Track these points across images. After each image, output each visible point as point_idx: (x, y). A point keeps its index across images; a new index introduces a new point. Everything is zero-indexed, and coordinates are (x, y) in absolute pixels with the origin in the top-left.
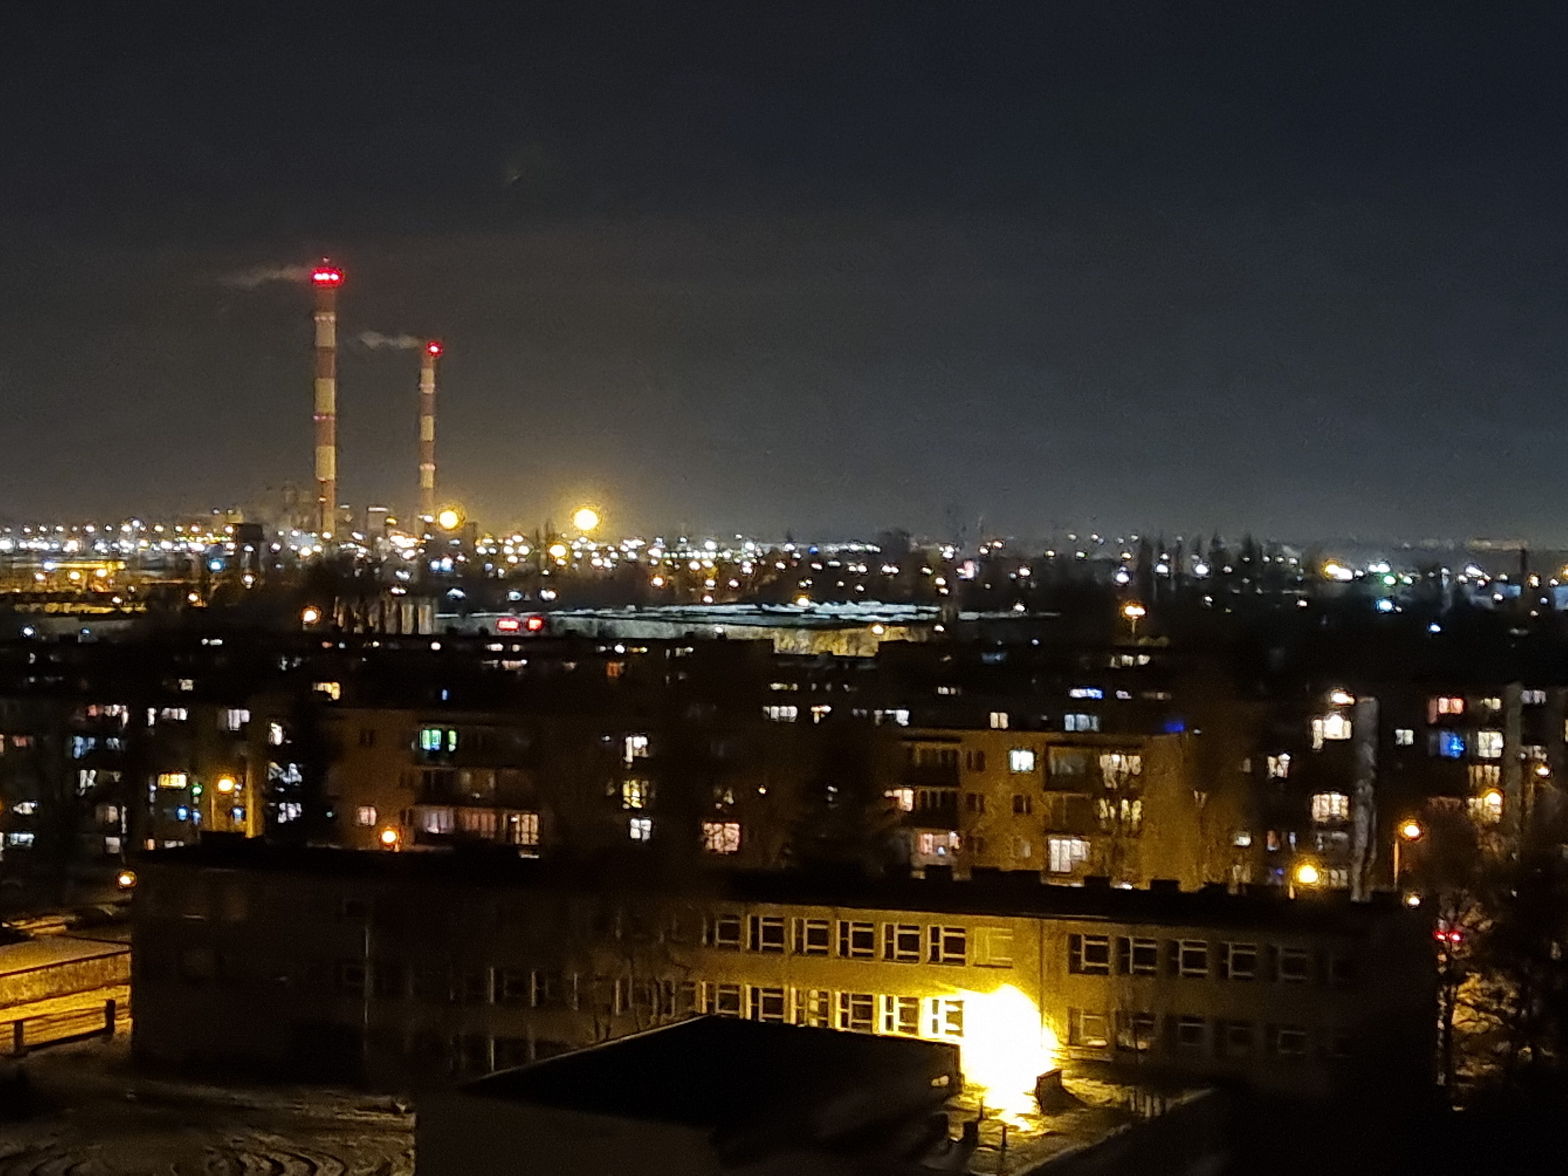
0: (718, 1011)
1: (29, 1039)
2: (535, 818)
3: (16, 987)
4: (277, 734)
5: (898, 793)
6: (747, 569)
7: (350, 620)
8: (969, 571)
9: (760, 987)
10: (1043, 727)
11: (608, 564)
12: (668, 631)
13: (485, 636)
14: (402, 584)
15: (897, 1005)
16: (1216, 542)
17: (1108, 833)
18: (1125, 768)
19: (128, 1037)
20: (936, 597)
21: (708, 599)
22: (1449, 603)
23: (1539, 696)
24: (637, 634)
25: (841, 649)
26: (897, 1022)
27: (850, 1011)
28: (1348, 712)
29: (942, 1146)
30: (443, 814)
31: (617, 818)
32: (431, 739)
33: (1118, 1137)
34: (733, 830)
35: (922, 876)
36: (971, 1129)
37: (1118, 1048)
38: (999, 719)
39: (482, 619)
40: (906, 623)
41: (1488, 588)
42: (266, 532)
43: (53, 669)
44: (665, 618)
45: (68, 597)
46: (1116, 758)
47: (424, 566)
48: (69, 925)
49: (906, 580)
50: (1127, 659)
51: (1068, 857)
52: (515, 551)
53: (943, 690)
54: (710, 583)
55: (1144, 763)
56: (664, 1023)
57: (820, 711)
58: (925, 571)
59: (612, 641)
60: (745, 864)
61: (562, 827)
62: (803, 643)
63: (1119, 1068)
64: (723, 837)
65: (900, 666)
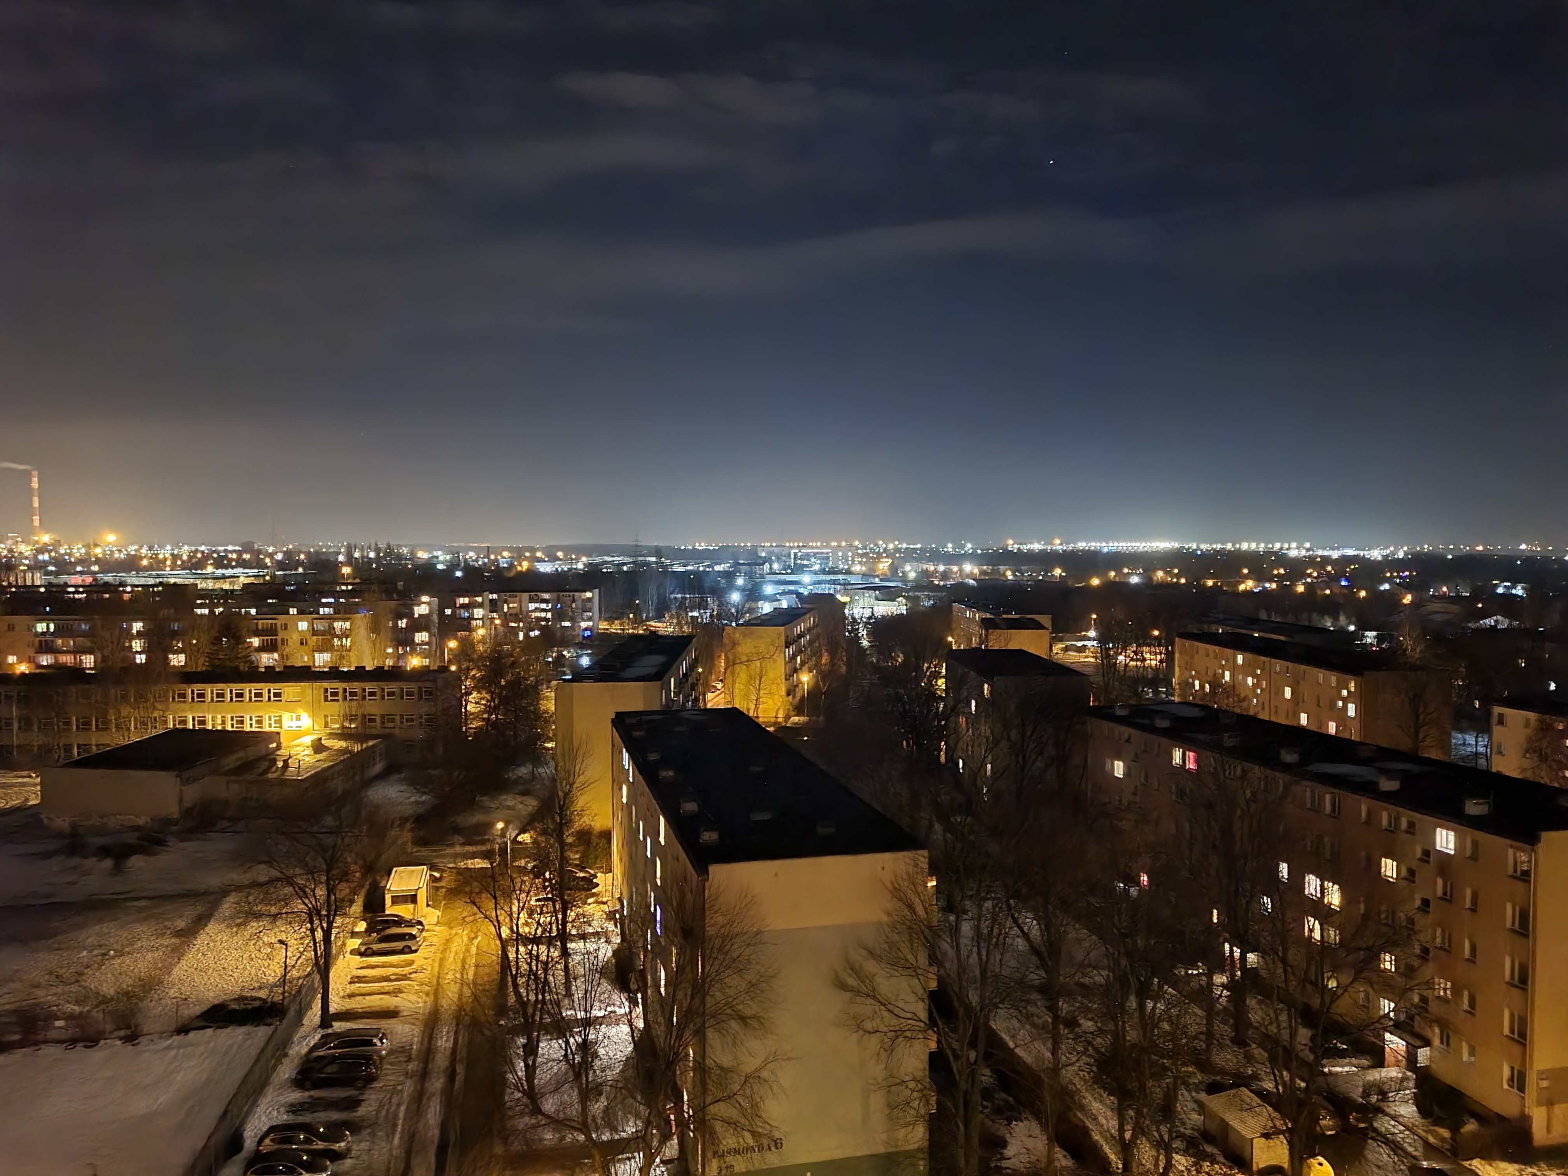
0: (177, 726)
2: (92, 657)
5: (252, 640)
6: (185, 558)
8: (279, 556)
9: (196, 715)
10: (311, 613)
11: (122, 556)
12: (151, 581)
13: (66, 585)
14: (25, 565)
15: (254, 719)
16: (376, 545)
17: (338, 651)
18: (344, 627)
20: (268, 567)
21: (168, 569)
22: (463, 564)
23: (495, 596)
24: (137, 583)
25: (226, 586)
27: (235, 722)
28: (428, 603)
29: (274, 769)
30: (49, 656)
31: (130, 655)
32: (41, 627)
33: (344, 760)
34: (182, 657)
35: (263, 670)
36: (286, 762)
37: (343, 727)
38: (293, 611)
39: (64, 578)
40: (255, 576)
41: (477, 561)
44: (150, 576)
46: (340, 623)
47: (35, 556)
49: (253, 560)
50: (344, 588)
51: (322, 660)
52: (78, 551)
53: (270, 601)
54: (169, 563)
55: (351, 625)
56: (154, 733)
57: (218, 610)
58: (261, 556)
59: (126, 586)
60: (188, 670)
61: (104, 659)
62: (210, 585)
63: (344, 735)
64: (178, 660)
65: (252, 592)
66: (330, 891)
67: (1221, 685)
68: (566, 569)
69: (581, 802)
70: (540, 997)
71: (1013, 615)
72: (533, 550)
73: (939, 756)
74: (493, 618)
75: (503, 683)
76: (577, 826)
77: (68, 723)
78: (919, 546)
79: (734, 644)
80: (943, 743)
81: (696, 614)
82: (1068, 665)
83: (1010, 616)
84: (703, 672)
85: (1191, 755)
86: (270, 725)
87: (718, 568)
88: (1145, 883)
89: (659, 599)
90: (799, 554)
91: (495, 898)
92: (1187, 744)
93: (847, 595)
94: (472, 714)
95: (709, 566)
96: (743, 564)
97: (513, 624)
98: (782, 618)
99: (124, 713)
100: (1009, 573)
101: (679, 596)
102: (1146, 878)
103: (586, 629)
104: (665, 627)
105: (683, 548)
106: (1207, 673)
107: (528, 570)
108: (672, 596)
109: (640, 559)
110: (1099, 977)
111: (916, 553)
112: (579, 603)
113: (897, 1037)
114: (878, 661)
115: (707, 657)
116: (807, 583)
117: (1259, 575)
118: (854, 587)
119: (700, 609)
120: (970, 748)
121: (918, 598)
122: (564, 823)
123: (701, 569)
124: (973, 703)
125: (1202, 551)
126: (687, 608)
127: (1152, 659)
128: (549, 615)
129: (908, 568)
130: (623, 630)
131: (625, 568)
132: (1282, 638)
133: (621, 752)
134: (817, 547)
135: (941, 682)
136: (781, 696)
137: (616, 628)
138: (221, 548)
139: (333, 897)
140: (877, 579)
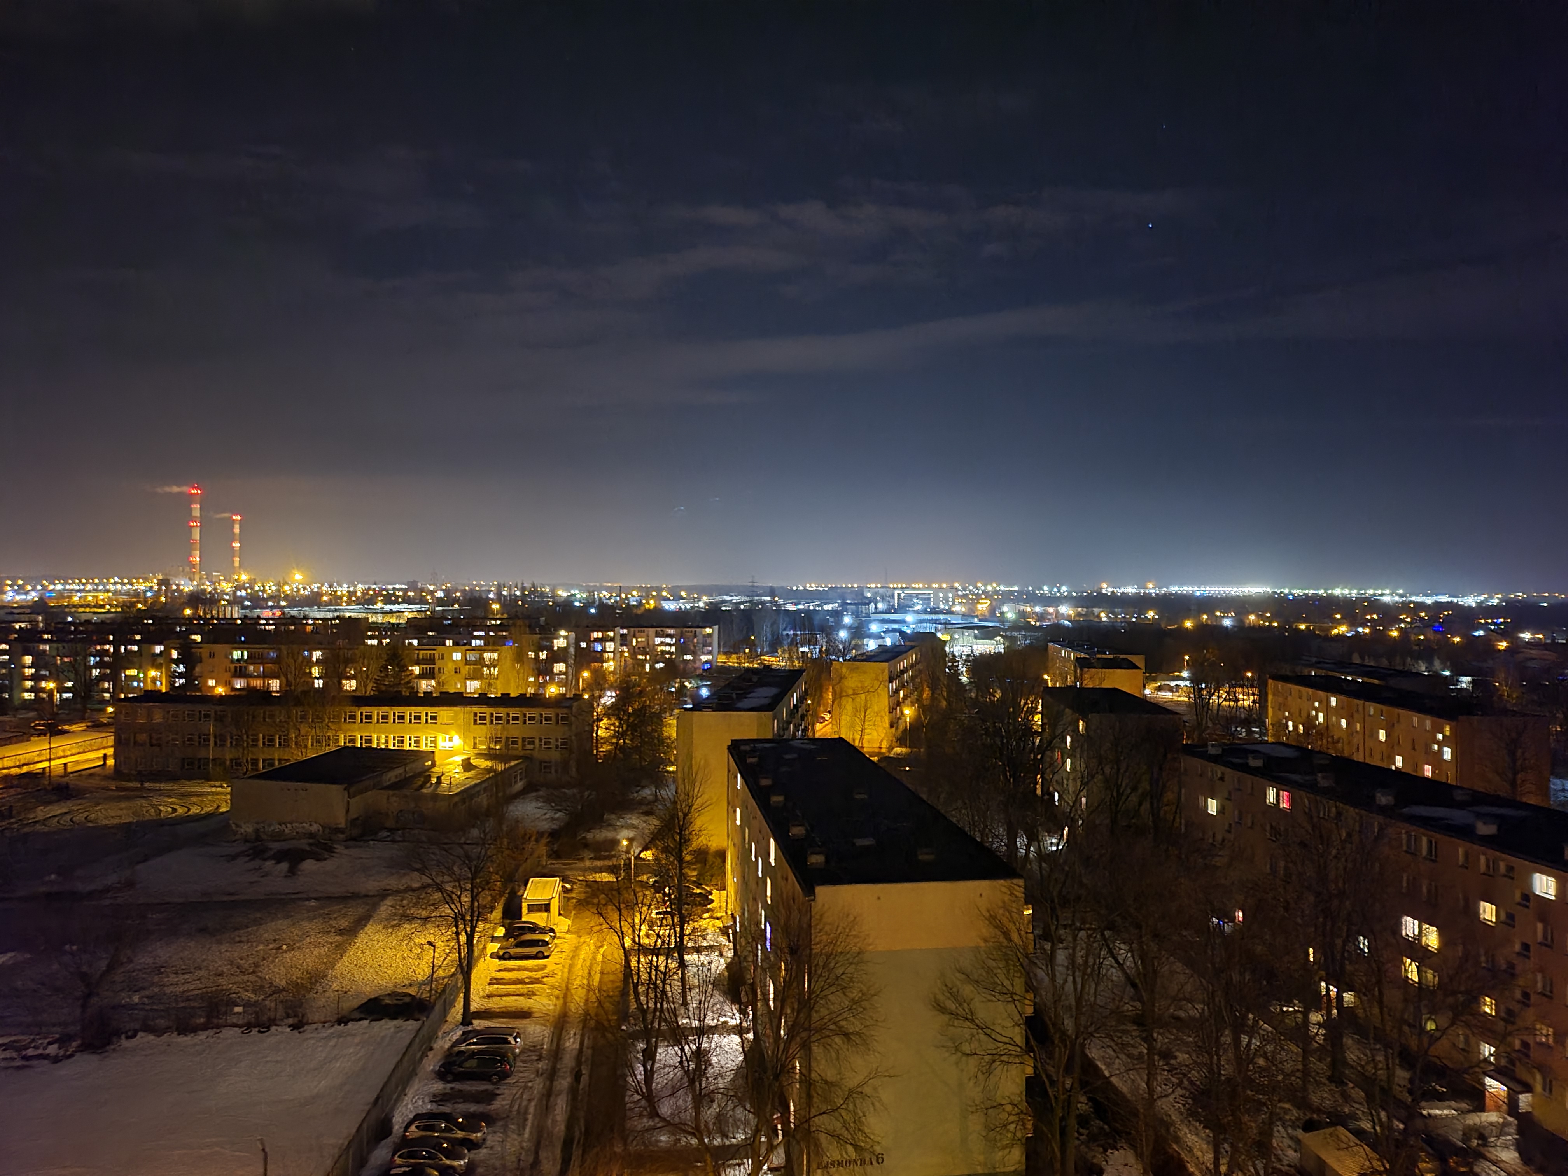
0: (348, 744)
1: (69, 770)
2: (278, 681)
3: (64, 751)
4: (175, 654)
5: (413, 668)
6: (359, 594)
7: (205, 613)
8: (439, 594)
9: (364, 735)
10: (465, 645)
11: (306, 593)
12: (330, 615)
13: (259, 618)
14: (225, 600)
15: (413, 739)
16: (523, 584)
17: (486, 679)
18: (492, 657)
19: (112, 768)
20: (429, 604)
21: (344, 604)
22: (597, 603)
24: (318, 617)
25: (393, 620)
26: (413, 744)
27: (396, 742)
28: (566, 637)
29: (428, 785)
30: (242, 680)
31: (310, 680)
32: (237, 654)
33: (490, 778)
35: (422, 695)
36: (439, 778)
38: (449, 643)
39: (257, 612)
40: (417, 611)
41: (610, 598)
42: (171, 582)
43: (81, 632)
44: (329, 611)
45: (88, 606)
46: (489, 654)
47: (235, 592)
48: (88, 727)
49: (418, 597)
50: (493, 622)
51: (473, 687)
52: (271, 588)
53: (430, 633)
54: (345, 599)
55: (499, 655)
56: (328, 750)
57: (385, 641)
58: (424, 594)
59: (308, 619)
60: (358, 694)
61: (289, 684)
62: (380, 619)
63: (490, 755)
64: (350, 685)
65: (415, 626)
66: (474, 898)
67: (1315, 727)
68: (688, 607)
69: (699, 822)
70: (659, 1005)
71: (1108, 655)
72: (659, 590)
73: (1036, 789)
74: (623, 652)
75: (630, 710)
76: (695, 845)
77: (257, 740)
78: (1016, 588)
79: (842, 678)
80: (1039, 776)
81: (805, 649)
82: (1161, 704)
83: (1104, 656)
84: (812, 703)
85: (1284, 794)
86: (426, 746)
87: (826, 607)
88: (1241, 919)
89: (773, 635)
90: (903, 595)
91: (620, 910)
92: (1281, 783)
93: (947, 634)
94: (602, 738)
95: (818, 606)
96: (850, 604)
97: (640, 657)
98: (886, 655)
99: (303, 732)
100: (1103, 615)
101: (792, 632)
102: (1241, 914)
103: (707, 662)
104: (777, 662)
105: (795, 588)
106: (1300, 716)
107: (655, 608)
108: (785, 633)
109: (756, 598)
110: (1195, 1010)
111: (1014, 596)
112: (700, 637)
113: (994, 1061)
114: (977, 696)
115: (816, 690)
116: (911, 622)
117: (1353, 620)
118: (954, 626)
119: (809, 645)
120: (1065, 782)
121: (1015, 637)
122: (684, 841)
123: (811, 608)
124: (1069, 739)
125: (1293, 595)
126: (797, 644)
127: (1246, 701)
128: (673, 649)
129: (1005, 609)
130: (739, 663)
131: (742, 607)
132: (1376, 682)
133: (736, 777)
134: (919, 589)
135: (1038, 717)
136: (884, 728)
137: (733, 662)
138: (390, 587)
139: (476, 904)
140: (976, 620)
